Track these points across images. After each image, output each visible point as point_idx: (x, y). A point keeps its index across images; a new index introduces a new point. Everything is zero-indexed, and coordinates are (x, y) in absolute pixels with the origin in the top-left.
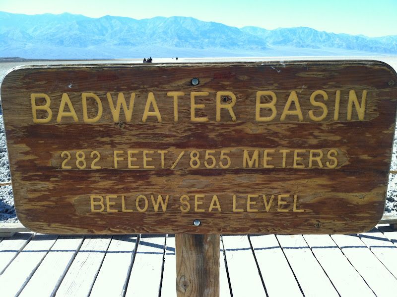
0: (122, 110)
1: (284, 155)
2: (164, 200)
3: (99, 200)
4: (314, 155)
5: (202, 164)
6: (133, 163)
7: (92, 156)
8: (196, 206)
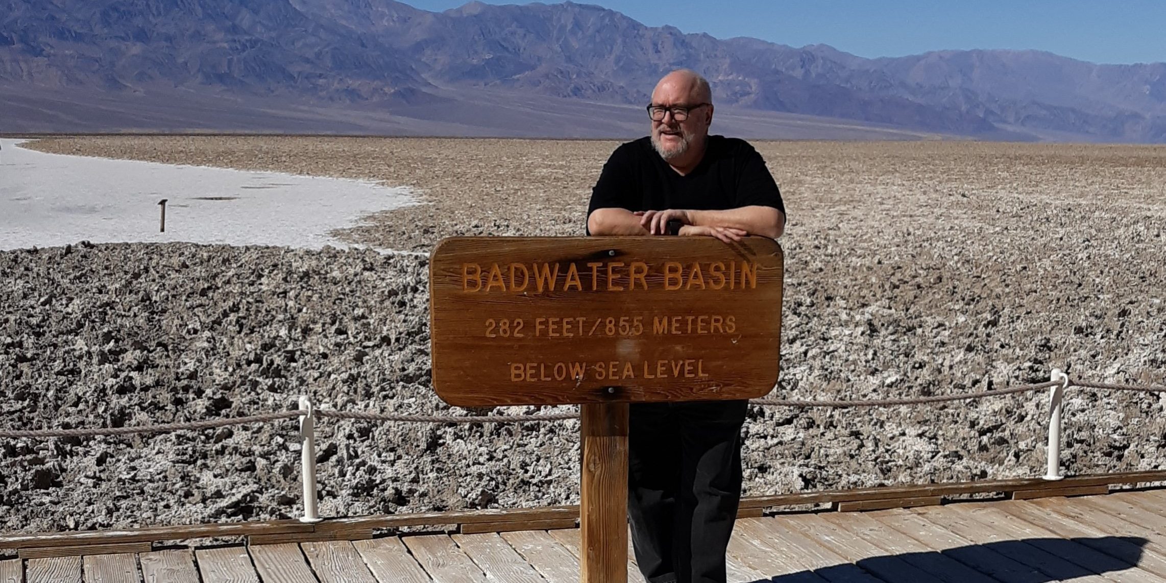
0: (546, 279)
1: (690, 322)
2: (581, 368)
3: (520, 368)
4: (717, 321)
5: (617, 331)
6: (554, 331)
7: (515, 324)
8: (611, 373)
